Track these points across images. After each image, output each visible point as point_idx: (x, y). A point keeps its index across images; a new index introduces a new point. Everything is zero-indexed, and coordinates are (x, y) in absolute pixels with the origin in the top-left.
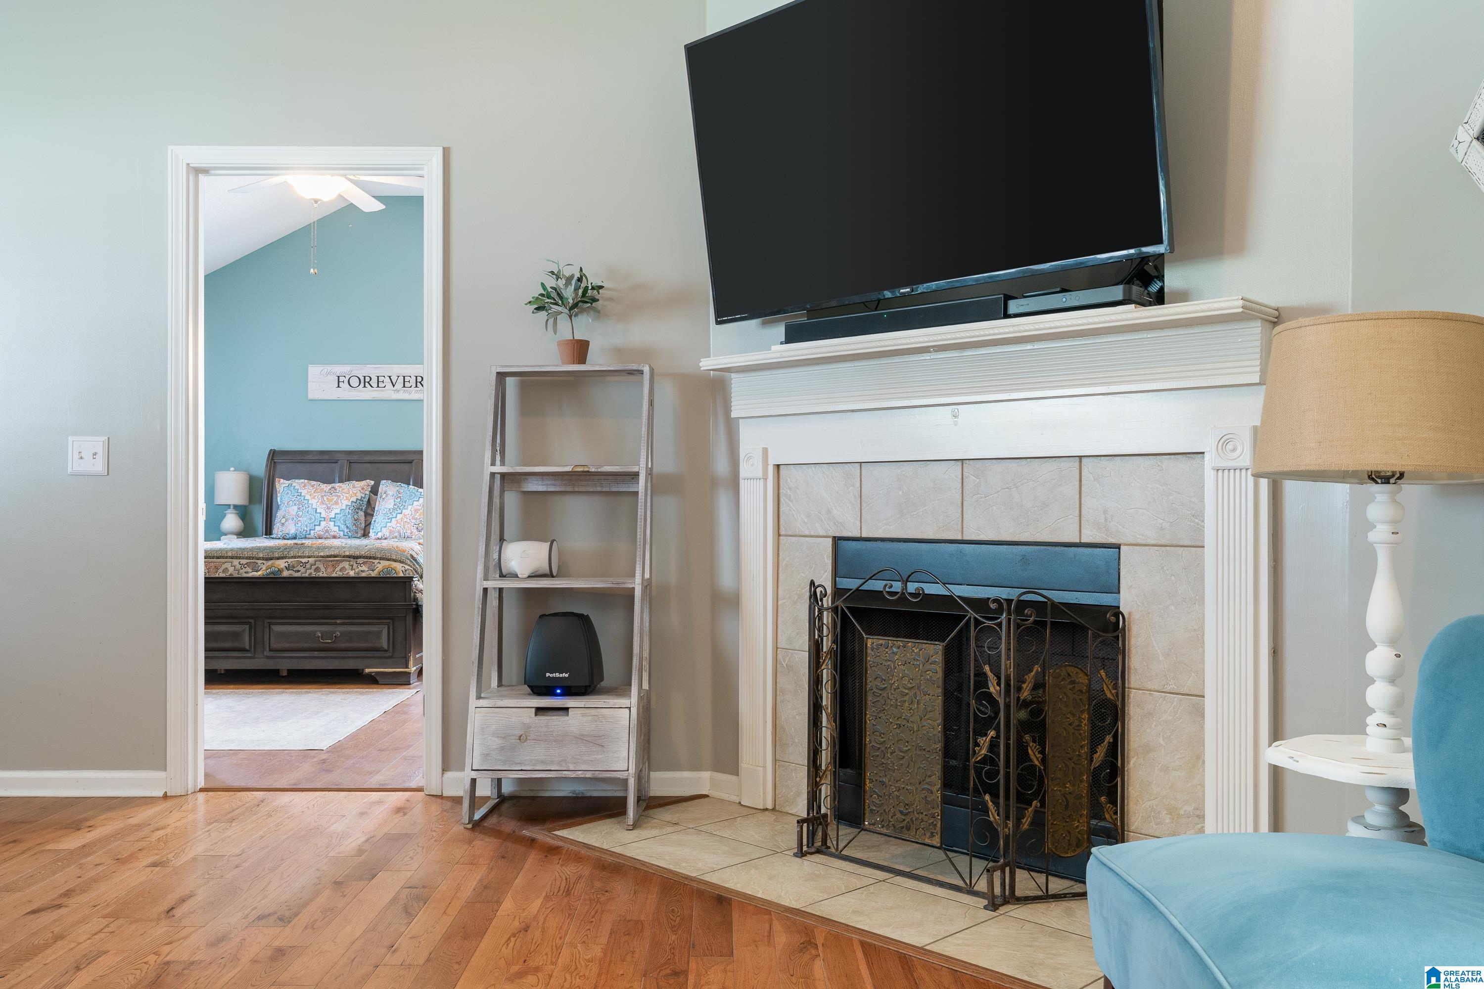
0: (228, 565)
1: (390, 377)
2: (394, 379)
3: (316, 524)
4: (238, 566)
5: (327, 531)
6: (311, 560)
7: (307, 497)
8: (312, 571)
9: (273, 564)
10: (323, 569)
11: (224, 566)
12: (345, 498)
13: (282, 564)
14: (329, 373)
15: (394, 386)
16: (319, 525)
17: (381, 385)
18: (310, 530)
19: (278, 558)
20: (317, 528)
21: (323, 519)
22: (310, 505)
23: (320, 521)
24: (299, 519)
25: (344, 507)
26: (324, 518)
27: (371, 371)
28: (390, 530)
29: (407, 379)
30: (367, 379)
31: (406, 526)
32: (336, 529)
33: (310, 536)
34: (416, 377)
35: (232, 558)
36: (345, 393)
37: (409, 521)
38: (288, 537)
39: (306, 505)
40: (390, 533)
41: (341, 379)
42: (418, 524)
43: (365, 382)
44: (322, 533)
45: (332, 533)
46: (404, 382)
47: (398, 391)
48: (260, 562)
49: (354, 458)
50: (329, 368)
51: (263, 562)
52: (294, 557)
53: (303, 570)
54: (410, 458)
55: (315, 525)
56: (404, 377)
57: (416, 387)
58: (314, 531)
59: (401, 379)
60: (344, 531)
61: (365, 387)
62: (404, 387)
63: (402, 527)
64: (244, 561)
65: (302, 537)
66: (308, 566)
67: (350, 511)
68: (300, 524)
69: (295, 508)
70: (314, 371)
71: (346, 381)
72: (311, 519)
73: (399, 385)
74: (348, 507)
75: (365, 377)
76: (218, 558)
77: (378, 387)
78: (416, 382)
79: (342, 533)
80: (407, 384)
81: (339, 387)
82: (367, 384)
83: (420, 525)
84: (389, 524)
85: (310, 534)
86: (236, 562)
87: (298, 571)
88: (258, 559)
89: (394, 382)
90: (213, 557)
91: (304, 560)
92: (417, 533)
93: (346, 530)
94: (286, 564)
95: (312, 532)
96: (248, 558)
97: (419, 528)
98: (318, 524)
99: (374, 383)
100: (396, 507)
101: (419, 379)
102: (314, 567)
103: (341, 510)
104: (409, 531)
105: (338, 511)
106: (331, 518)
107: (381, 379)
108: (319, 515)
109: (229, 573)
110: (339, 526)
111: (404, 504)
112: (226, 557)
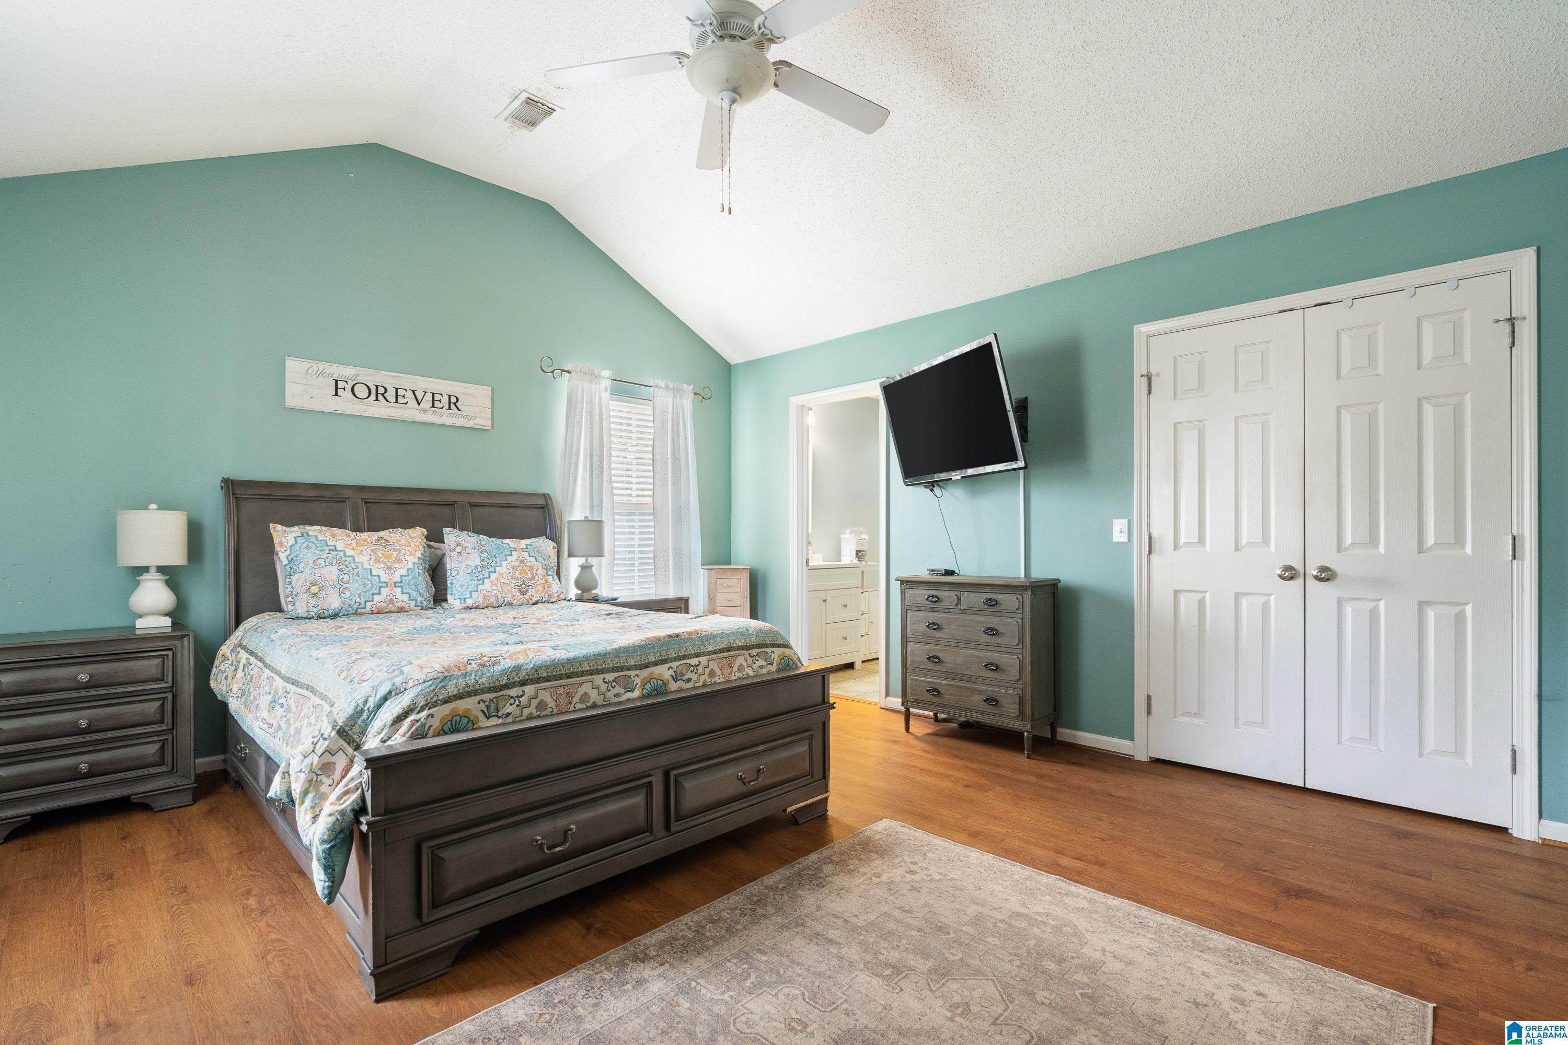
0: (586, 688)
1: (413, 391)
2: (420, 395)
3: (375, 592)
4: (603, 687)
5: (391, 602)
6: (703, 660)
7: (349, 552)
8: (706, 677)
9: (651, 674)
10: (718, 672)
11: (581, 691)
12: (408, 553)
13: (664, 672)
14: (320, 374)
15: (419, 404)
16: (379, 594)
17: (400, 400)
18: (366, 602)
19: (656, 664)
20: (377, 598)
21: (384, 585)
22: (359, 565)
23: (380, 587)
24: (345, 586)
25: (411, 566)
26: (386, 583)
27: (388, 380)
28: (484, 595)
29: (437, 397)
30: (381, 390)
31: (505, 589)
32: (406, 597)
33: (363, 611)
34: (450, 396)
35: (591, 674)
36: (345, 404)
37: (507, 582)
38: (326, 613)
39: (352, 565)
40: (484, 599)
41: (341, 385)
42: (521, 586)
43: (378, 393)
44: (385, 605)
45: (398, 605)
46: (433, 400)
47: (425, 411)
48: (632, 673)
49: (372, 496)
50: (322, 366)
51: (638, 672)
52: (678, 658)
53: (694, 677)
54: (452, 498)
55: (373, 594)
56: (433, 394)
57: (450, 408)
58: (371, 603)
59: (429, 397)
60: (416, 600)
61: (377, 399)
62: (433, 406)
63: (500, 590)
64: (610, 677)
65: (352, 612)
66: (700, 669)
67: (420, 571)
68: (348, 594)
69: (334, 570)
70: (294, 367)
71: (349, 388)
72: (365, 585)
73: (426, 404)
74: (416, 565)
75: (377, 387)
76: (569, 676)
77: (397, 402)
78: (450, 403)
79: (413, 603)
80: (437, 404)
81: (336, 394)
82: (380, 397)
83: (523, 586)
84: (480, 587)
85: (365, 608)
86: (598, 679)
87: (689, 680)
88: (629, 670)
89: (419, 398)
90: (560, 677)
91: (694, 661)
92: (520, 597)
93: (419, 599)
94: (671, 672)
95: (369, 605)
96: (616, 669)
97: (522, 590)
98: (377, 591)
99: (391, 395)
100: (485, 564)
101: (453, 400)
102: (707, 671)
103: (408, 570)
104: (509, 595)
105: (404, 572)
106: (395, 583)
107: (401, 392)
108: (376, 578)
109: (592, 701)
110: (409, 594)
111: (494, 559)
112: (583, 674)
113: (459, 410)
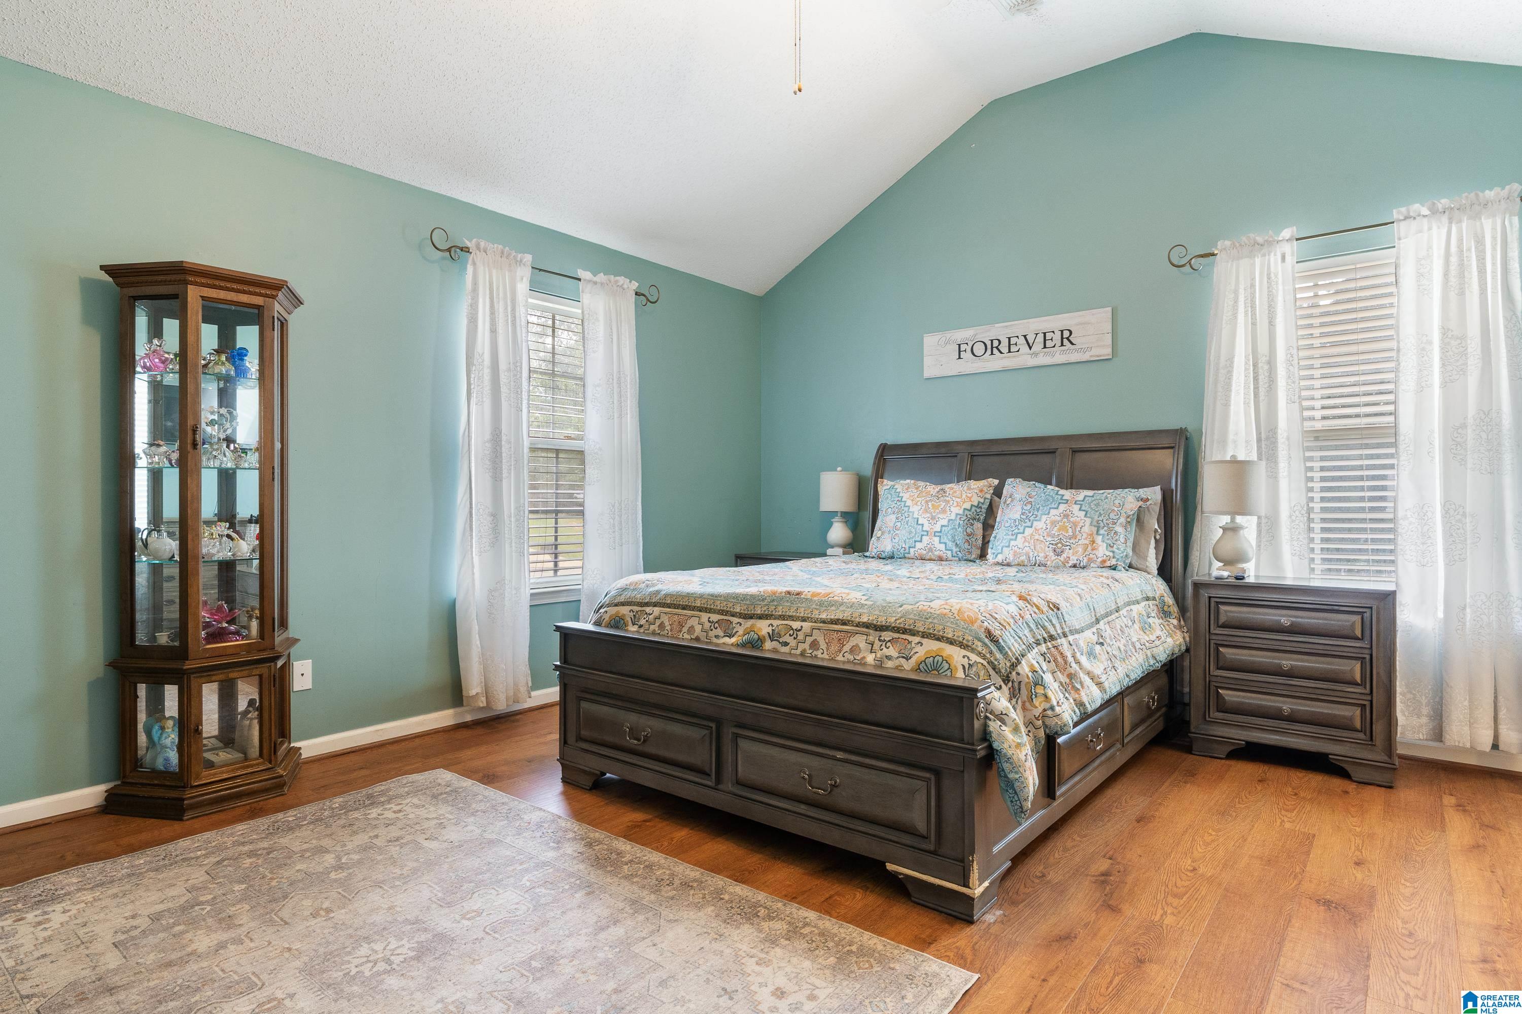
1: (1025, 336)
2: (1031, 339)
3: (917, 539)
4: (705, 627)
5: (930, 550)
7: (909, 503)
8: (805, 648)
12: (955, 504)
14: (947, 343)
15: (1030, 348)
16: (921, 541)
17: (1013, 348)
18: (910, 547)
19: (760, 617)
20: (919, 545)
21: (925, 533)
22: (911, 514)
23: (922, 535)
24: (897, 532)
25: (953, 517)
26: (927, 532)
27: (1000, 331)
28: (1015, 552)
29: (1049, 336)
30: (996, 343)
31: (1038, 547)
32: (942, 547)
33: (909, 555)
34: (1062, 331)
35: (700, 611)
36: (969, 365)
37: (1042, 538)
38: (883, 556)
39: (906, 514)
40: (1015, 556)
41: (963, 347)
42: (1056, 544)
43: (993, 347)
44: (925, 552)
45: (937, 553)
46: (1045, 340)
47: (1036, 354)
48: (734, 621)
49: (978, 449)
50: (948, 335)
53: (792, 645)
54: (1053, 446)
55: (915, 542)
56: (1045, 334)
57: (1062, 345)
58: (914, 549)
59: (1040, 338)
60: (951, 550)
61: (992, 354)
62: (1045, 347)
63: (1032, 547)
65: (900, 556)
66: (801, 638)
67: (962, 522)
68: (896, 541)
69: (893, 517)
70: (930, 341)
71: (969, 349)
72: (910, 532)
73: (1038, 346)
74: (959, 517)
75: (992, 341)
77: (1010, 352)
78: (1062, 338)
79: (949, 553)
80: (1049, 344)
81: (960, 358)
82: (995, 350)
83: (1060, 545)
84: (1012, 543)
85: (909, 553)
86: (706, 619)
89: (1031, 342)
92: (1054, 558)
93: (955, 549)
94: (770, 631)
95: (912, 550)
97: (1058, 550)
98: (919, 539)
99: (1004, 347)
100: (1024, 517)
101: (1066, 334)
102: (809, 642)
103: (949, 521)
104: (1042, 555)
105: (945, 522)
106: (935, 532)
107: (1013, 341)
108: (921, 527)
110: (945, 543)
111: (1036, 513)
112: (695, 609)
113: (1072, 344)
